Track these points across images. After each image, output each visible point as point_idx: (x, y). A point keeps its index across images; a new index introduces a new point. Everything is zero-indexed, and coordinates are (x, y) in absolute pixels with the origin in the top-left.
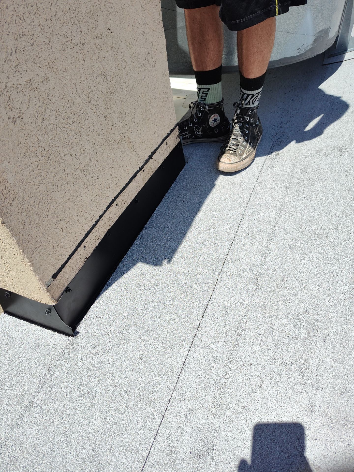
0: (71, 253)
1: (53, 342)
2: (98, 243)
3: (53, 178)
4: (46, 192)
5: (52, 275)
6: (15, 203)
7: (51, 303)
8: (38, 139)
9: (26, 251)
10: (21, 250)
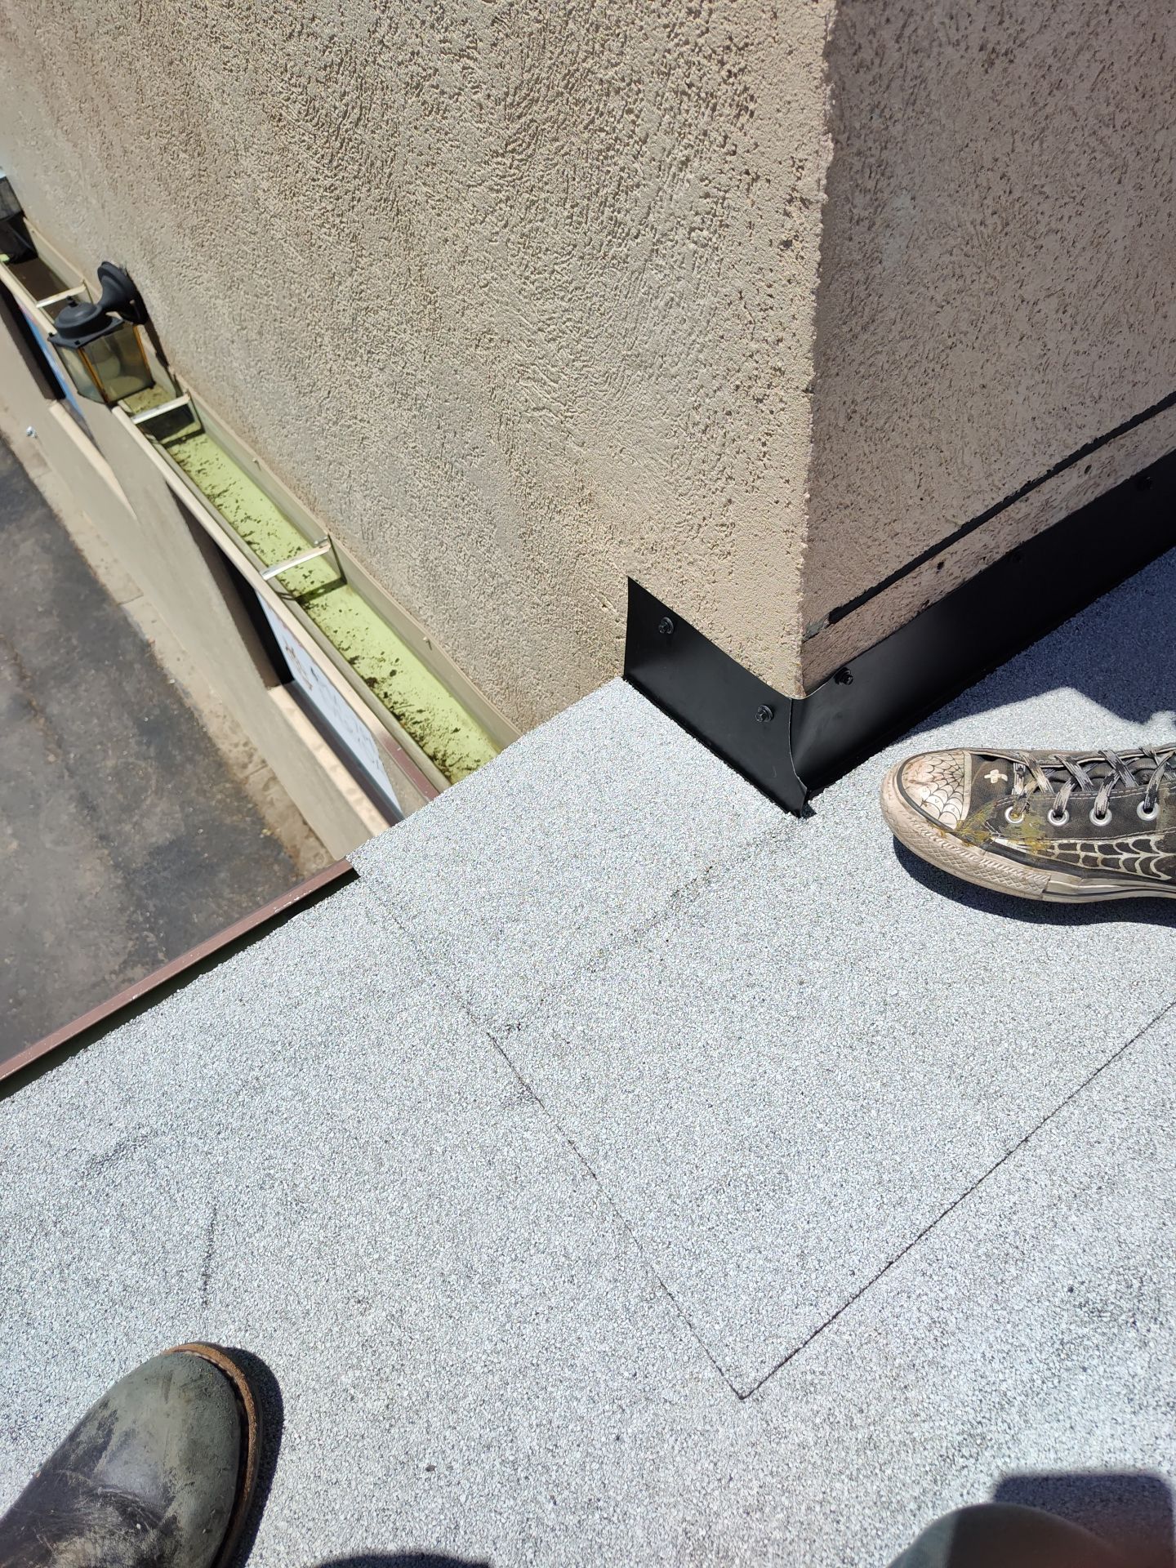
0: (901, 566)
1: (736, 807)
2: (975, 572)
3: (982, 296)
4: (946, 335)
5: (832, 608)
6: (865, 337)
7: (792, 691)
8: (1013, 151)
9: (815, 500)
10: (807, 496)
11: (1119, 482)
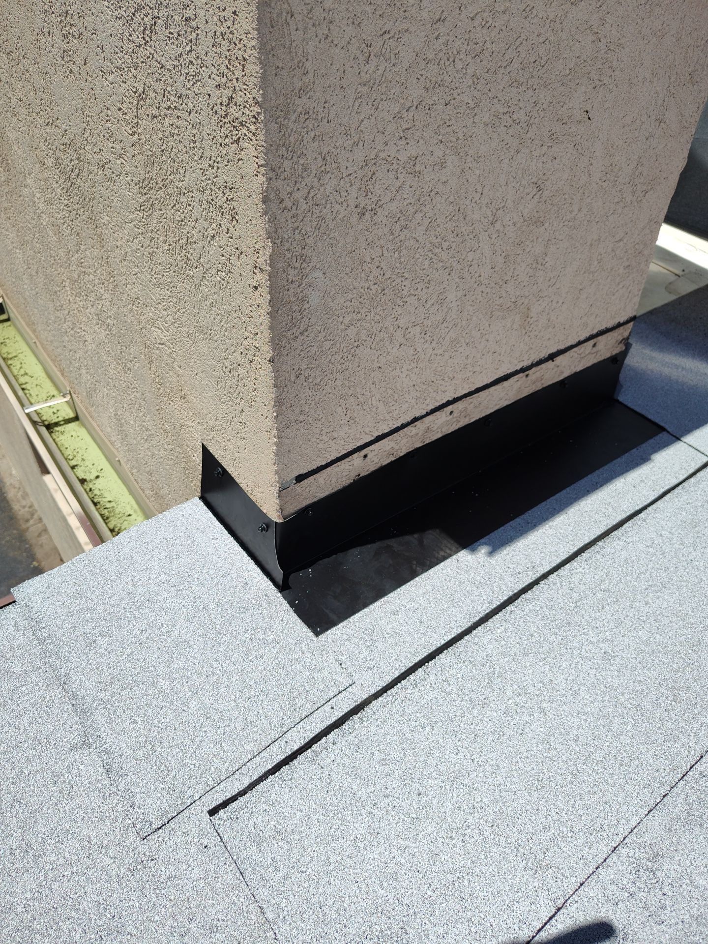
0: (340, 455)
1: (247, 579)
2: (388, 461)
3: (373, 323)
4: (353, 340)
5: (297, 474)
6: (302, 338)
7: (276, 517)
8: (382, 255)
9: (280, 418)
10: (275, 414)
11: (473, 420)
